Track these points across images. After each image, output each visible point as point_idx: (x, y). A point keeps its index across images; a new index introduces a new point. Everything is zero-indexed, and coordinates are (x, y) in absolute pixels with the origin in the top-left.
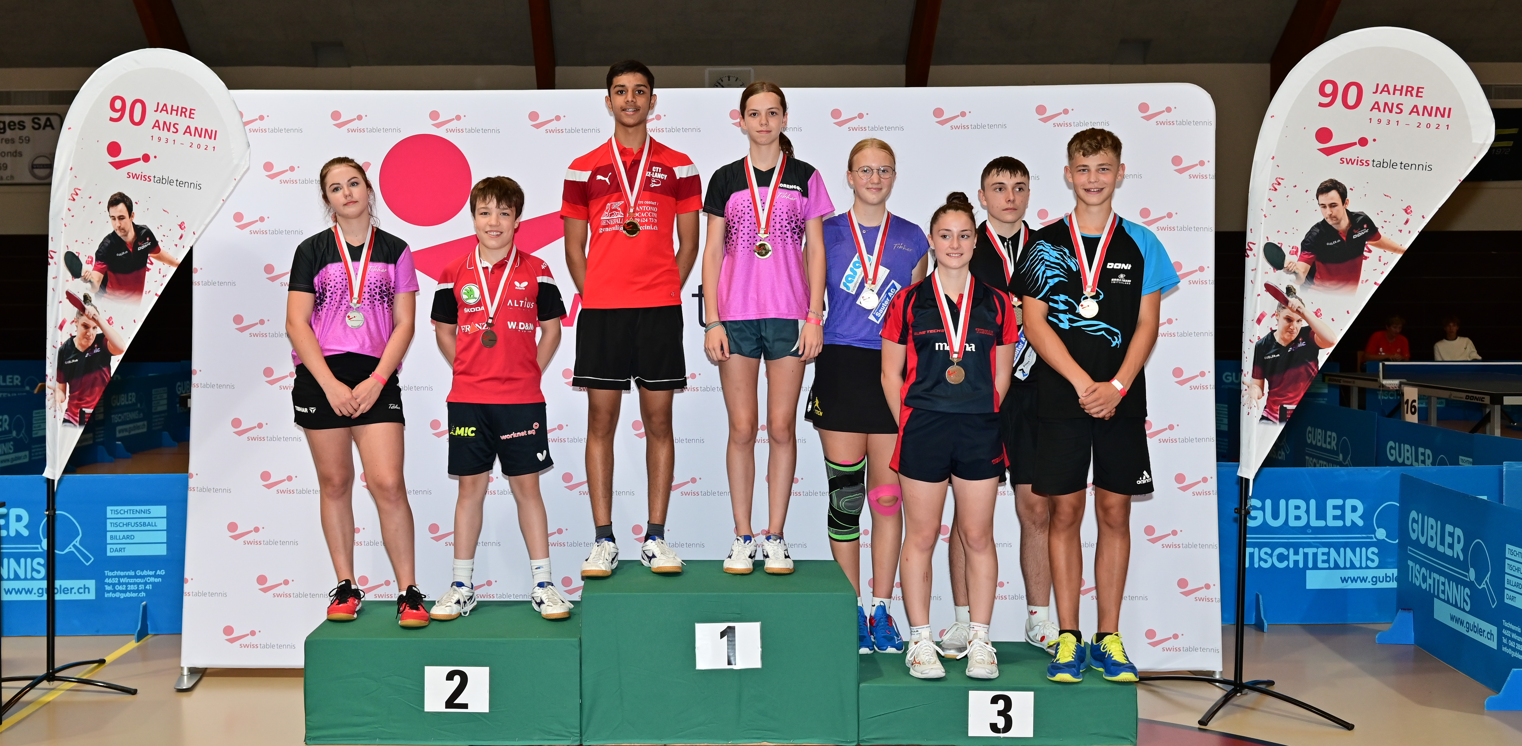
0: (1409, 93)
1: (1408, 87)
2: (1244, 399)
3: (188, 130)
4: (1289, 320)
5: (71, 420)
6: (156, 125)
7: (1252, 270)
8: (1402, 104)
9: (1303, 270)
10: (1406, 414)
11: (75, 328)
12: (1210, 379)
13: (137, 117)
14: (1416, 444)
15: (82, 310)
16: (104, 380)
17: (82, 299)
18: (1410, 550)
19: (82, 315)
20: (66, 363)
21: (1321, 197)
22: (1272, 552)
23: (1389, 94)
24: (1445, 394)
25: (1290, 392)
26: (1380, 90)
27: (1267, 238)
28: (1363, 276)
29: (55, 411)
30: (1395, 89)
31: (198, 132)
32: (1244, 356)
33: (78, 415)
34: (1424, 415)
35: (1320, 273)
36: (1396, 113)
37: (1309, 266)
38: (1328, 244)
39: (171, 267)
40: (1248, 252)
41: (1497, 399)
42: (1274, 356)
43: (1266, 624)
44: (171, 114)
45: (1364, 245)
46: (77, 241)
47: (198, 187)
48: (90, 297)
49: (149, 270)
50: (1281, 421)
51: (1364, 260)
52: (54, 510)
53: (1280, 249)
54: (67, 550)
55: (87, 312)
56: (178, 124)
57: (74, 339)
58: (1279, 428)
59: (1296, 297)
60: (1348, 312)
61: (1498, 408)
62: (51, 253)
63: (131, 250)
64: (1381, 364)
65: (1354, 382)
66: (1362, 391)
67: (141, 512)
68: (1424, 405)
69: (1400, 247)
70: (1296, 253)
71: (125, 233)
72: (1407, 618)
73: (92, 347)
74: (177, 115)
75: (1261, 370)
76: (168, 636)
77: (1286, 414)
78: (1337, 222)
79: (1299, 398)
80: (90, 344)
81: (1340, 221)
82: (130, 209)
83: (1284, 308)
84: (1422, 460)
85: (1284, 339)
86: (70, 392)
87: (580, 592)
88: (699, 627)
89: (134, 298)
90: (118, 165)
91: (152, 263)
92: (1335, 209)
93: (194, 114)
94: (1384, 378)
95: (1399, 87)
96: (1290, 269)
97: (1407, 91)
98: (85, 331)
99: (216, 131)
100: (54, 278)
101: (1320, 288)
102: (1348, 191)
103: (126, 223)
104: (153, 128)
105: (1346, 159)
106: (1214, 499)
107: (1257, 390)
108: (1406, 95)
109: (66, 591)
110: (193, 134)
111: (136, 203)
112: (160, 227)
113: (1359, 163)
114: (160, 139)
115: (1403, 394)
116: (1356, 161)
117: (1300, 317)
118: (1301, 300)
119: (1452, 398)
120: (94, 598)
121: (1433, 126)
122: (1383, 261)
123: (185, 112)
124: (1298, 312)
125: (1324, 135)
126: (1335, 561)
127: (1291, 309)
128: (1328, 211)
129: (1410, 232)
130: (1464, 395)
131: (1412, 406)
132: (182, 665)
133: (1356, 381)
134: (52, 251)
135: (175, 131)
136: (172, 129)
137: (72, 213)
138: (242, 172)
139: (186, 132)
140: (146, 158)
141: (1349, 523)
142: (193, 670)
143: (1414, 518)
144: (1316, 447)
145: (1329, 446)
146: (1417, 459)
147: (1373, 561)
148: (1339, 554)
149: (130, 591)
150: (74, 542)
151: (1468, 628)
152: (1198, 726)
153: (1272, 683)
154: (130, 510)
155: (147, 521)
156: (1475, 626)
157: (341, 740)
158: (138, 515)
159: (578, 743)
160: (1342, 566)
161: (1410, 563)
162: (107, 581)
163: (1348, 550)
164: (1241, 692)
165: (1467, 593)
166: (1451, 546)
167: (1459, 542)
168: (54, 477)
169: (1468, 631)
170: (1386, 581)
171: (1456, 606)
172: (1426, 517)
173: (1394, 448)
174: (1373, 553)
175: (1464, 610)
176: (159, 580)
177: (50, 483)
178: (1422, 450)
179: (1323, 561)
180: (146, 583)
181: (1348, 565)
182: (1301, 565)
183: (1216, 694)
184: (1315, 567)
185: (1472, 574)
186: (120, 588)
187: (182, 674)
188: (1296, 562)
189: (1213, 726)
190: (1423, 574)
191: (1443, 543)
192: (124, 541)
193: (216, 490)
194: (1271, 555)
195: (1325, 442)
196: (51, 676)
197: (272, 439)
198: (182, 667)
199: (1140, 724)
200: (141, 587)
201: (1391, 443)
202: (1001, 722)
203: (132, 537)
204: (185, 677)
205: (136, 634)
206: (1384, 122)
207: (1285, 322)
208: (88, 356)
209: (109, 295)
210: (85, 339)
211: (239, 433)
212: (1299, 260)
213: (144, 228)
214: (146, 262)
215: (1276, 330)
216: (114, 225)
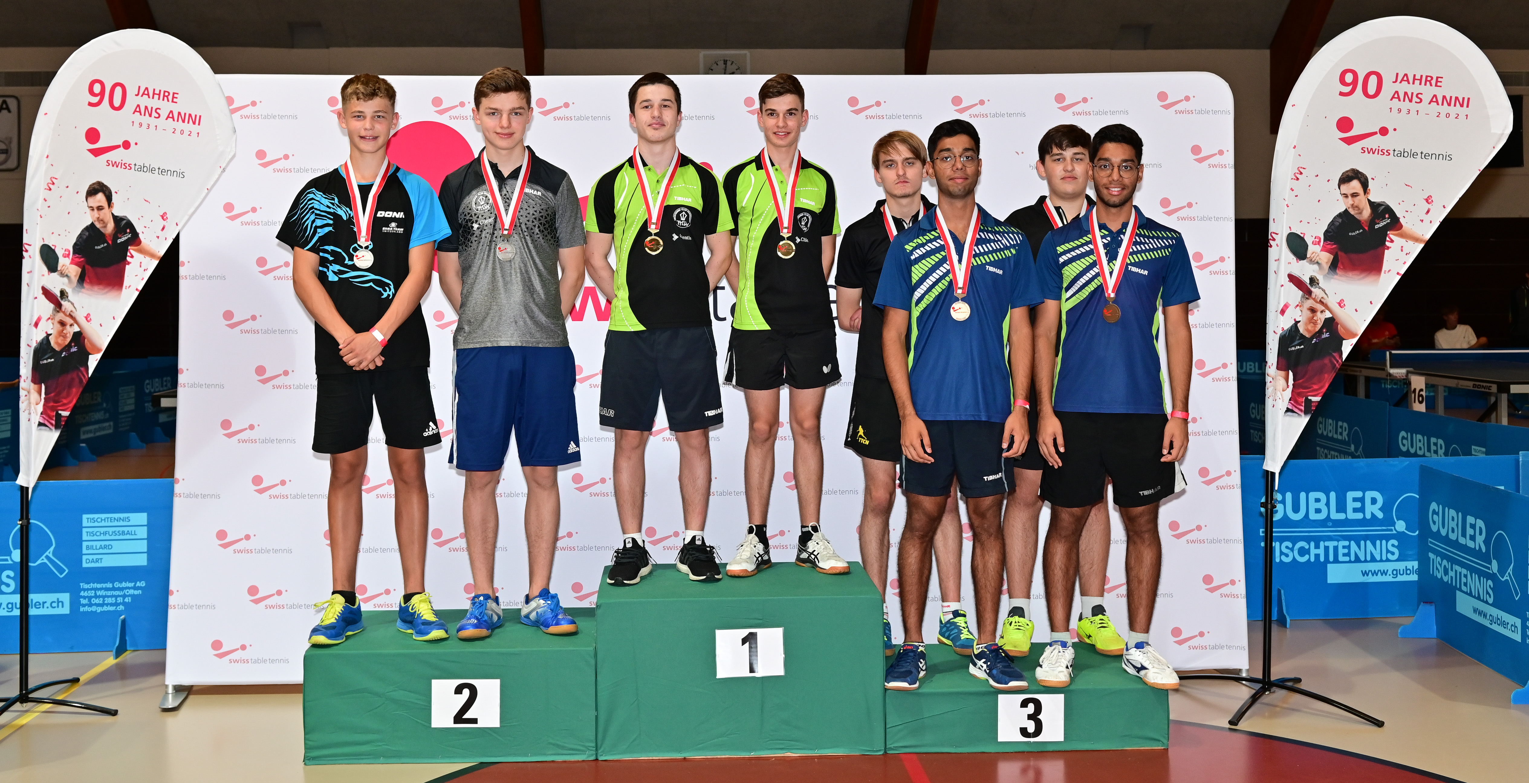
0: (1428, 83)
1: (1427, 77)
2: (1269, 391)
4: (1313, 310)
5: (47, 423)
6: (137, 110)
7: (1276, 261)
8: (1422, 94)
9: (1326, 261)
10: (1414, 404)
11: (51, 326)
12: (1232, 371)
13: (117, 102)
14: (1428, 434)
15: (58, 306)
16: (81, 381)
17: (58, 294)
18: (1431, 542)
19: (58, 312)
20: (41, 363)
21: (1343, 187)
22: (1294, 546)
23: (1409, 83)
24: (1452, 383)
25: (1315, 384)
26: (1400, 79)
27: (1290, 228)
28: (1385, 267)
29: (30, 414)
30: (1414, 79)
31: (182, 117)
32: (1268, 347)
33: (54, 418)
34: (1431, 404)
35: (1343, 264)
36: (1416, 102)
37: (1333, 257)
38: (1350, 234)
39: (153, 260)
40: (1271, 242)
41: (1504, 388)
42: (1299, 347)
43: (1289, 620)
44: (153, 98)
45: (1386, 235)
46: (53, 233)
47: (181, 176)
48: (67, 293)
49: (129, 263)
50: (1306, 413)
51: (1386, 251)
52: (28, 519)
53: (1303, 239)
54: (39, 562)
55: (63, 309)
56: (160, 109)
57: (50, 337)
59: (1320, 288)
60: (1371, 303)
61: (1504, 397)
62: (25, 246)
63: (110, 242)
64: (1388, 353)
65: (1361, 371)
66: (1368, 379)
67: (119, 520)
68: (1432, 394)
69: (1421, 237)
70: (1319, 243)
71: (104, 225)
72: (1428, 612)
73: (69, 346)
74: (159, 99)
75: (1286, 361)
76: (152, 651)
77: (1311, 406)
78: (1360, 211)
79: (1324, 390)
80: (67, 342)
81: (1362, 211)
82: (109, 198)
83: (1307, 298)
84: (1434, 450)
85: (1308, 330)
86: (46, 394)
87: (594, 599)
88: (718, 633)
89: (113, 294)
90: (96, 153)
91: (132, 257)
92: (1357, 199)
93: (177, 98)
94: (1391, 367)
95: (1418, 77)
96: (1313, 260)
97: (1426, 80)
98: (61, 328)
99: (200, 116)
100: (28, 273)
101: (1343, 279)
102: (1370, 180)
103: (105, 214)
104: (134, 113)
105: (1367, 148)
106: (1237, 493)
107: (1281, 382)
108: (1425, 85)
109: (38, 605)
110: (176, 119)
111: (116, 193)
112: (141, 218)
113: (1380, 153)
114: (141, 125)
115: (1410, 383)
116: (1377, 151)
117: (1324, 308)
118: (1324, 291)
119: (1460, 387)
120: (68, 612)
121: (1453, 116)
122: (1405, 251)
123: (167, 97)
124: (1321, 302)
125: (1345, 124)
126: (1356, 554)
127: (1314, 299)
128: (1350, 200)
129: (1431, 222)
130: (1471, 384)
131: (1420, 396)
132: (167, 683)
133: (1363, 370)
134: (26, 244)
135: (157, 116)
136: (154, 114)
137: (48, 204)
138: (227, 160)
139: (168, 117)
140: (126, 145)
141: (1368, 516)
142: (178, 689)
143: (1434, 510)
144: (1327, 438)
145: (1340, 437)
146: (1429, 450)
147: (1393, 554)
148: (1359, 547)
149: (107, 605)
150: (47, 553)
151: (1491, 621)
152: (1228, 726)
153: (1299, 680)
154: (108, 518)
155: (126, 529)
156: (1498, 619)
157: (342, 760)
158: (116, 523)
159: (593, 758)
160: (1363, 559)
161: (1431, 555)
162: (82, 594)
163: (1368, 542)
164: (1270, 691)
165: (1490, 586)
166: (1473, 538)
167: (1481, 534)
168: (28, 483)
169: (1491, 624)
170: (1407, 574)
171: (1479, 598)
172: (1447, 509)
173: (1407, 439)
174: (1393, 545)
175: (1487, 602)
176: (139, 592)
177: (24, 490)
178: (1433, 440)
179: (1344, 555)
180: (124, 596)
181: (1369, 558)
182: (1322, 559)
183: (1244, 692)
184: (1336, 561)
185: (1495, 566)
186: (97, 601)
187: (167, 693)
188: (1317, 556)
189: (1243, 725)
190: (1445, 566)
191: (1464, 535)
192: (101, 551)
193: (204, 496)
194: (1292, 549)
195: (1336, 433)
196: (24, 697)
197: (264, 441)
198: (167, 686)
199: (1170, 726)
200: (120, 600)
201: (1403, 434)
202: (1031, 727)
203: (110, 547)
204: (170, 696)
205: (114, 651)
206: (1404, 111)
207: (1309, 314)
208: (65, 356)
209: (87, 290)
210: (62, 338)
211: (230, 436)
212: (1321, 251)
213: (124, 220)
214: (126, 255)
215: (1300, 321)
216: (92, 216)
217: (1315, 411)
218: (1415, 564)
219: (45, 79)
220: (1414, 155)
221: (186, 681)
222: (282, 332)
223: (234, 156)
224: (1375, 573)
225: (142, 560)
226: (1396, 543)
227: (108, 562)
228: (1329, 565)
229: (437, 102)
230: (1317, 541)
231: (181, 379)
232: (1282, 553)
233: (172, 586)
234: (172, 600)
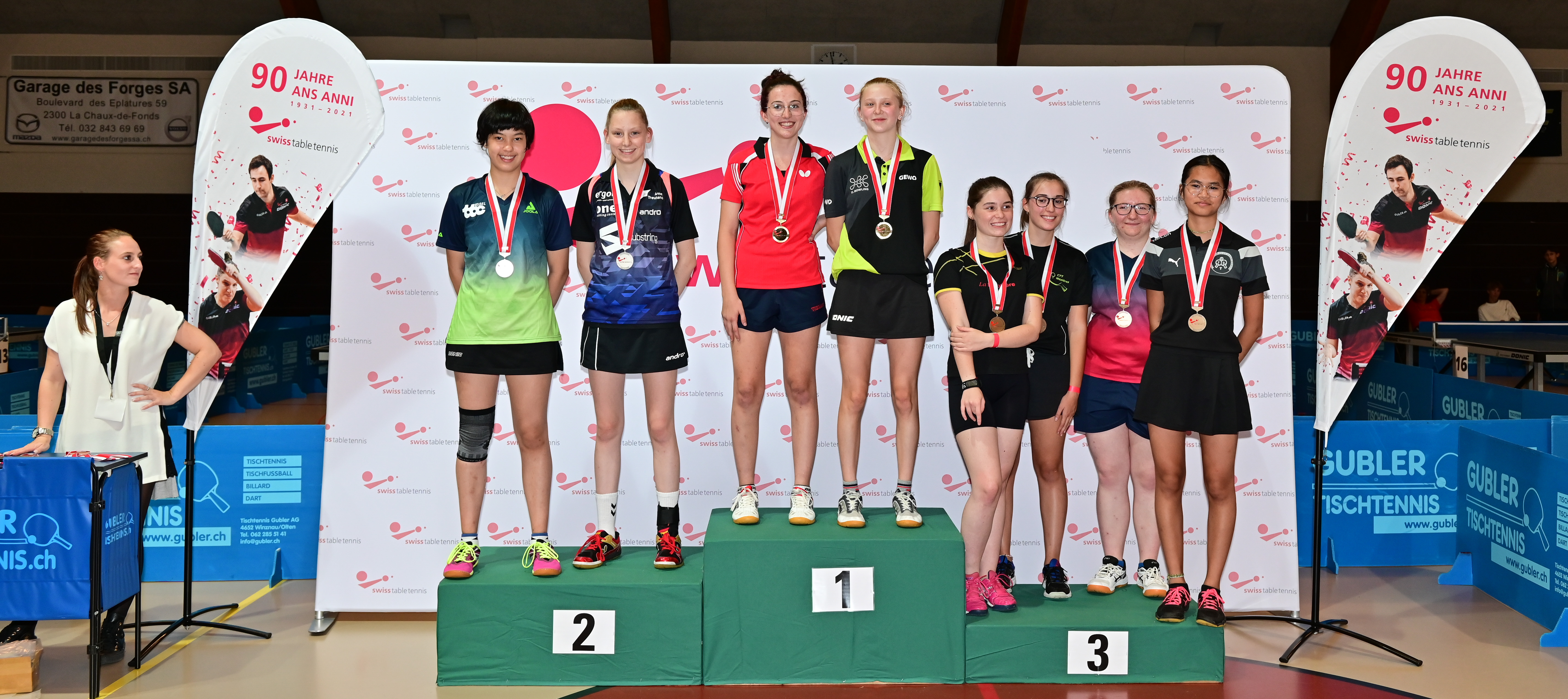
0: (1468, 77)
1: (1467, 72)
2: (1320, 358)
3: (326, 97)
4: (1361, 284)
5: (211, 374)
6: (296, 91)
7: (1327, 238)
8: (1462, 87)
9: (1373, 239)
10: (1458, 372)
11: (216, 285)
12: (1287, 339)
13: (278, 85)
14: (1469, 398)
15: (223, 267)
16: (242, 335)
17: (223, 257)
18: (1468, 498)
19: (223, 273)
20: (207, 318)
21: (1389, 172)
22: (1343, 499)
23: (1450, 77)
24: (1493, 353)
25: (1362, 351)
26: (1442, 73)
27: (1340, 208)
28: (1427, 245)
30: (1456, 74)
31: (336, 98)
32: (1319, 317)
33: (218, 370)
34: (1473, 372)
36: (1457, 95)
37: (1379, 235)
38: (1395, 215)
39: (308, 227)
40: (1323, 221)
41: (1540, 357)
42: (1347, 318)
43: (1337, 567)
44: (310, 81)
45: (1429, 216)
46: (219, 202)
47: (335, 151)
49: (287, 230)
50: (1353, 378)
51: (1428, 230)
52: (193, 460)
53: (1352, 219)
54: (204, 498)
55: (227, 270)
56: (316, 91)
57: (215, 296)
58: (1352, 384)
59: (1367, 264)
60: (1414, 278)
61: (1540, 366)
62: (195, 213)
63: (270, 210)
64: (1434, 324)
65: (1409, 341)
66: (1416, 349)
67: (276, 461)
68: (1475, 363)
69: (1461, 218)
70: (1367, 223)
71: (265, 195)
72: (1465, 561)
73: (232, 303)
74: (316, 82)
75: (1336, 330)
76: (303, 581)
77: (1358, 372)
78: (1404, 194)
79: (1370, 357)
80: (230, 301)
81: (1407, 193)
82: (270, 171)
83: (1355, 273)
84: (1474, 414)
85: (1356, 302)
87: (702, 539)
88: (815, 571)
89: (272, 257)
90: (259, 129)
91: (290, 224)
92: (1402, 183)
93: (331, 81)
94: (1437, 337)
95: (1459, 72)
96: (1361, 238)
97: (1466, 75)
98: (225, 288)
99: (353, 98)
100: (196, 237)
101: (1389, 255)
102: (1414, 166)
103: (266, 185)
104: (293, 94)
105: (1412, 137)
106: (1291, 450)
107: (1332, 349)
108: (1466, 79)
109: (202, 538)
110: (331, 100)
112: (298, 189)
113: (1424, 141)
114: (299, 105)
115: (1454, 353)
116: (1421, 139)
117: (1371, 282)
118: (1371, 266)
119: (1500, 356)
120: (229, 544)
121: (1491, 108)
122: (1446, 231)
123: (323, 79)
124: (1368, 277)
125: (1391, 114)
126: (1400, 507)
127: (1362, 274)
128: (1396, 184)
129: (1469, 204)
130: (1510, 353)
131: (1463, 363)
132: (316, 610)
133: (1412, 340)
134: (195, 211)
136: (311, 95)
137: (215, 175)
138: (377, 136)
139: (324, 98)
140: (286, 123)
141: (1412, 473)
142: (327, 615)
143: (1472, 468)
144: (1377, 401)
145: (1389, 401)
146: (1470, 414)
147: (1434, 507)
148: (1403, 501)
149: (265, 538)
150: (211, 491)
151: (1523, 570)
152: (1279, 663)
153: (1345, 622)
154: (266, 460)
155: (282, 470)
156: (1529, 568)
157: (472, 681)
158: (274, 465)
159: (699, 683)
160: (1406, 512)
161: (1469, 509)
162: (242, 528)
163: (1412, 497)
164: (1318, 631)
165: (1522, 538)
166: (1507, 494)
167: (1514, 490)
168: (194, 428)
169: (1523, 573)
170: (1446, 526)
171: (1511, 549)
172: (1483, 467)
173: (1450, 403)
174: (1434, 500)
175: (1519, 553)
176: (294, 527)
177: (190, 433)
178: (1474, 404)
179: (1389, 508)
180: (280, 531)
181: (1412, 512)
182: (1369, 512)
183: (1294, 633)
184: (1382, 513)
185: (1526, 520)
186: (256, 535)
187: (316, 619)
188: (1364, 509)
189: (1293, 662)
190: (1481, 519)
191: (1499, 491)
192: (260, 489)
193: (352, 441)
194: (1341, 503)
195: (1385, 397)
196: (187, 620)
197: (407, 392)
198: (316, 613)
199: (1226, 661)
200: (276, 534)
201: (1446, 398)
202: (1098, 661)
203: (268, 486)
204: (319, 621)
205: (270, 580)
206: (1446, 103)
207: (1357, 287)
208: (228, 312)
209: (249, 253)
210: (225, 296)
211: (376, 386)
212: (1369, 229)
213: (284, 190)
214: (284, 222)
215: (1349, 294)
216: (255, 187)
217: (1361, 376)
218: (1454, 517)
219: (213, 64)
220: (1454, 143)
221: (334, 608)
222: (424, 293)
223: (382, 134)
224: (1417, 525)
225: (296, 499)
226: (1437, 498)
227: (267, 499)
228: (1375, 518)
229: (566, 86)
230: (1365, 495)
231: (333, 334)
232: (1332, 506)
233: (323, 522)
234: (322, 535)
